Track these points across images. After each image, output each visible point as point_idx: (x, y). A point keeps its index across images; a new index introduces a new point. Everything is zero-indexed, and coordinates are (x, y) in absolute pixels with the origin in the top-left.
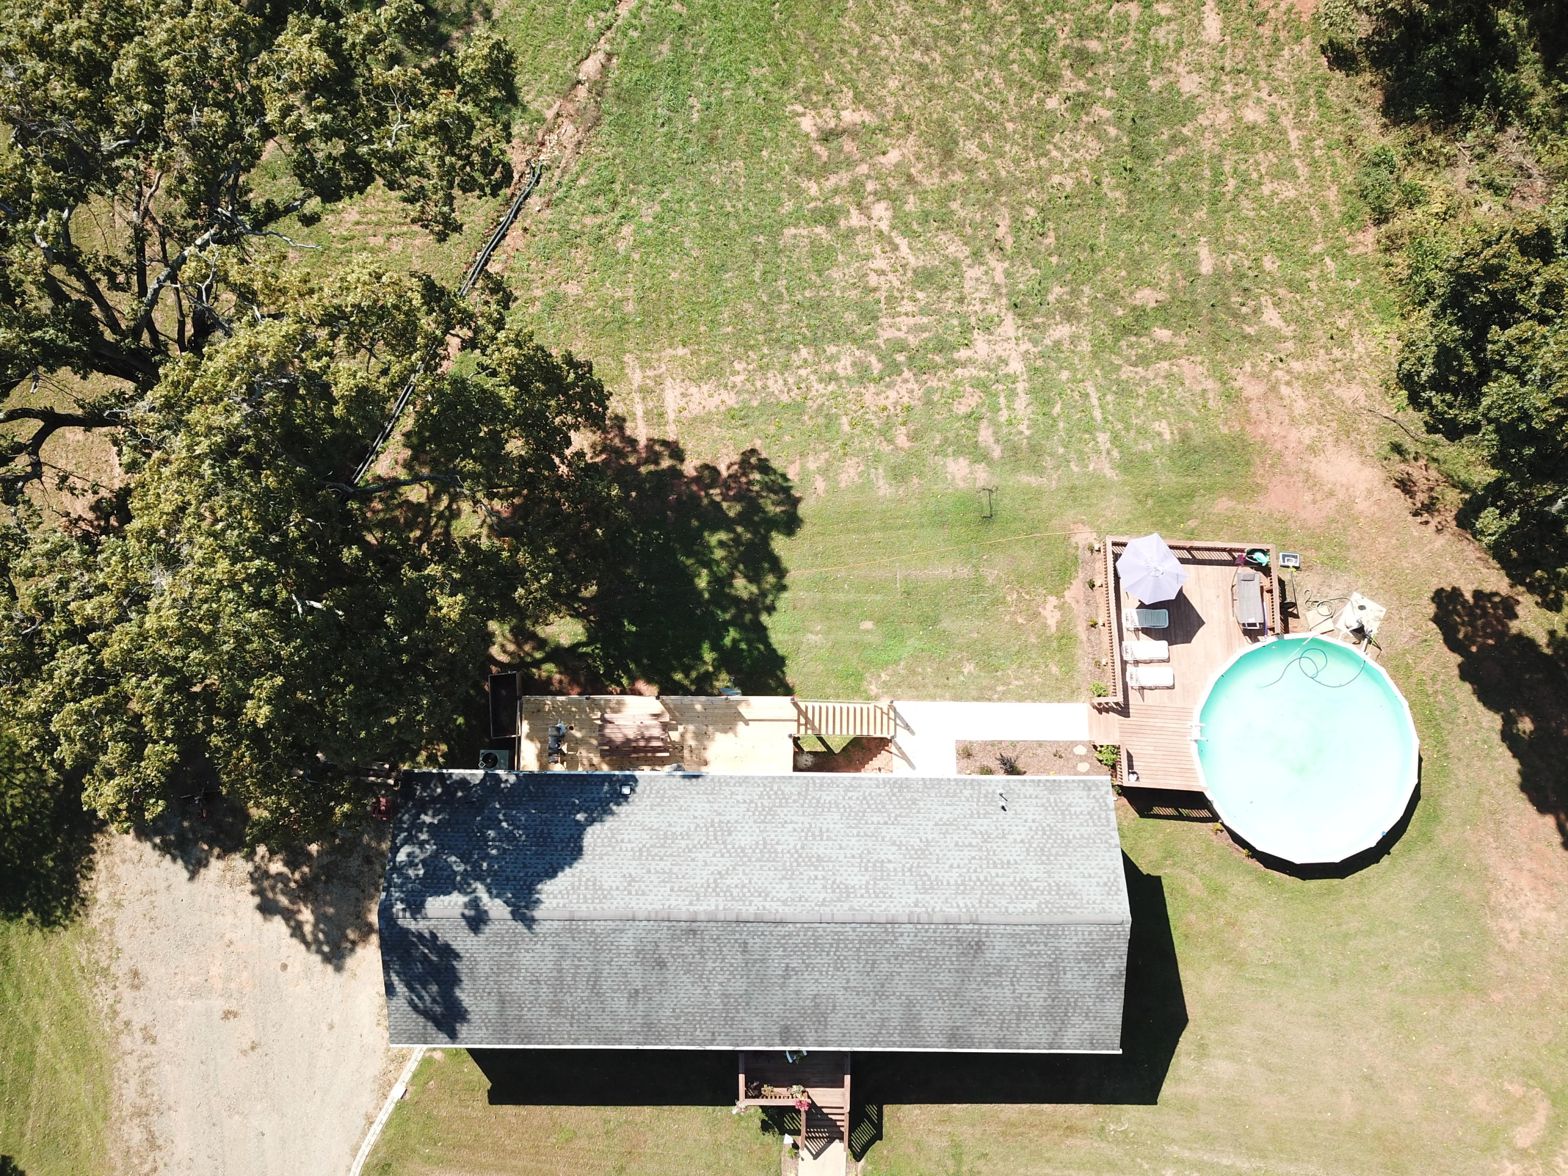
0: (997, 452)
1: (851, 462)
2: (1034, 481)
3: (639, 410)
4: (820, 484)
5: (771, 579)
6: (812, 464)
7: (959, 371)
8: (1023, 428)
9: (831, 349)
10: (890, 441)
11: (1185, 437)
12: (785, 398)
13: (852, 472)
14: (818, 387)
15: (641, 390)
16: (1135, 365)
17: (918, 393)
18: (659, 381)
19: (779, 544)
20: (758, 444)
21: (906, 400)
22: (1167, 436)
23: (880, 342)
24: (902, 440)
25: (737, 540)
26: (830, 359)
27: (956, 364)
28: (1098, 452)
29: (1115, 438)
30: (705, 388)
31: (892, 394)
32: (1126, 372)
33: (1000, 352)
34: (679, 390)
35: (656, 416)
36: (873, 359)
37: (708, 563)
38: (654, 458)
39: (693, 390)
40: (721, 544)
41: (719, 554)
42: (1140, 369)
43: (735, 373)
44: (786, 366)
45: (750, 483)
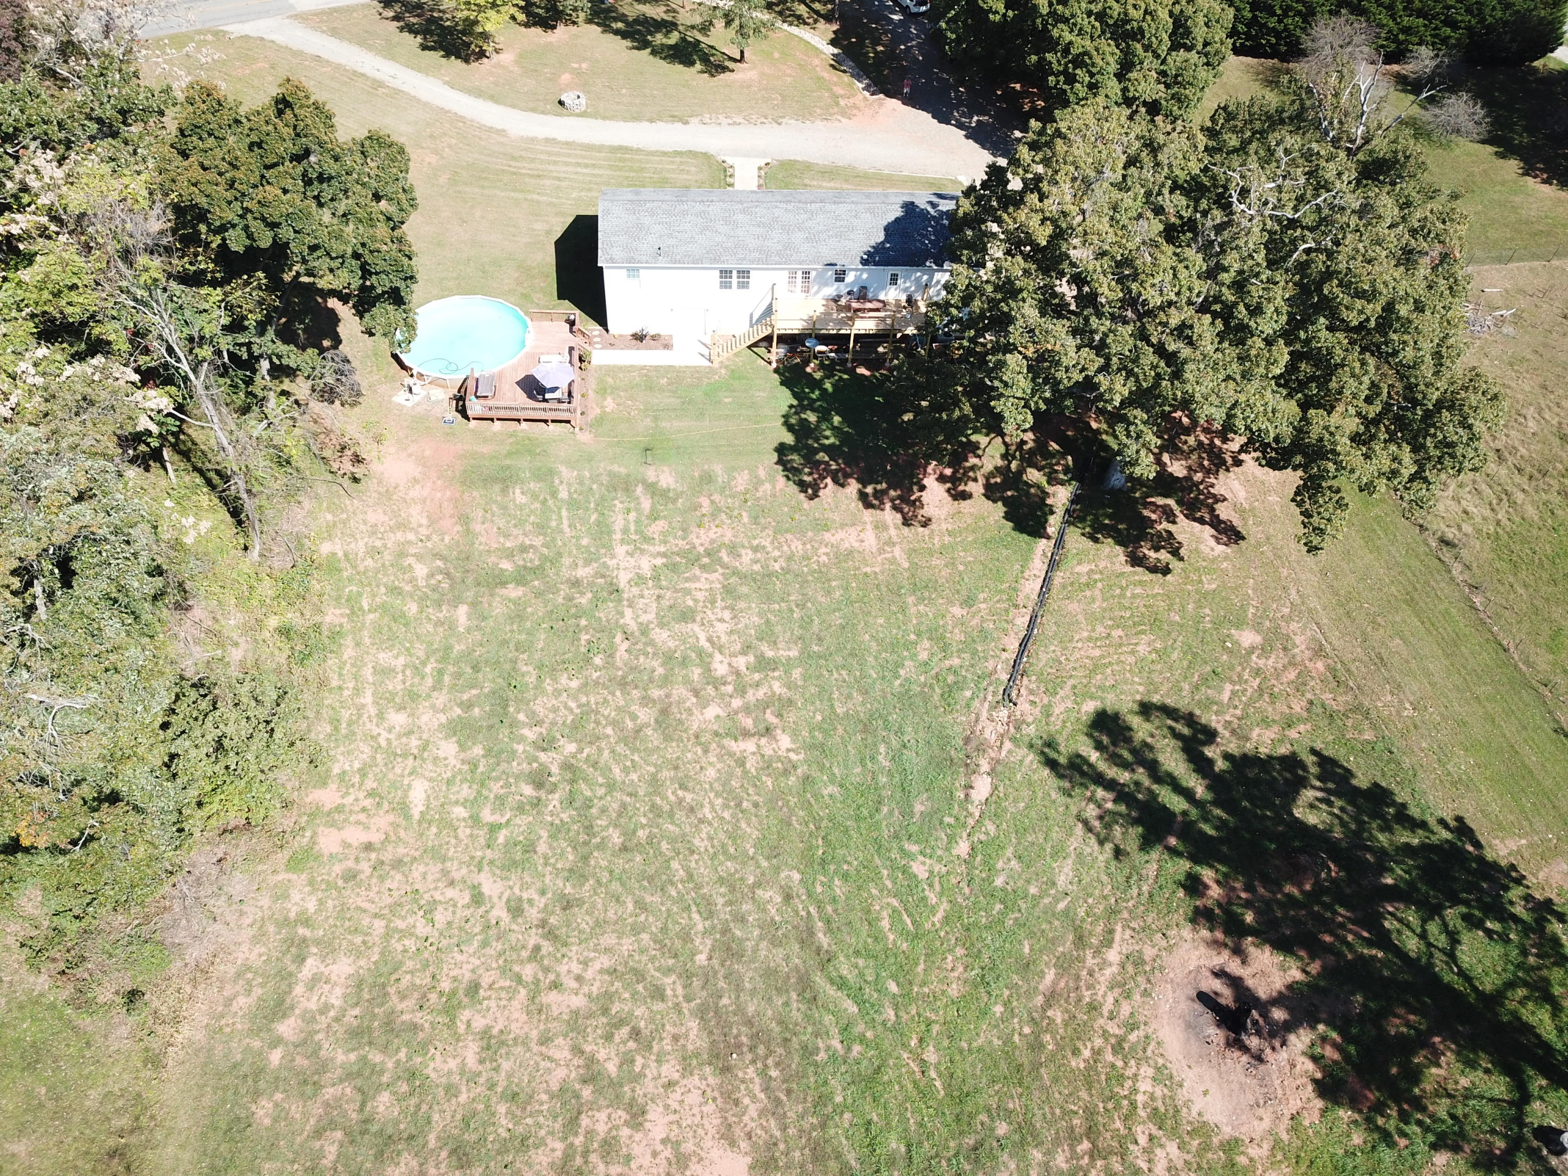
0: (639, 489)
1: (740, 488)
2: (616, 468)
3: (893, 532)
4: (762, 473)
5: (793, 421)
6: (767, 486)
7: (663, 549)
8: (619, 505)
9: (757, 567)
10: (712, 502)
11: (504, 491)
12: (789, 536)
13: (740, 480)
14: (766, 543)
15: (894, 544)
16: (531, 546)
17: (692, 537)
18: (881, 551)
19: (789, 439)
20: (806, 504)
21: (702, 531)
22: (518, 491)
23: (721, 571)
24: (705, 502)
25: (817, 440)
26: (757, 562)
27: (664, 555)
28: (569, 485)
29: (554, 494)
30: (847, 545)
31: (712, 535)
32: (538, 541)
33: (632, 560)
34: (866, 544)
35: (880, 527)
36: (726, 559)
37: (834, 428)
38: (878, 494)
39: (856, 545)
40: (827, 438)
41: (828, 433)
42: (528, 542)
43: (827, 554)
44: (790, 559)
45: (810, 474)
